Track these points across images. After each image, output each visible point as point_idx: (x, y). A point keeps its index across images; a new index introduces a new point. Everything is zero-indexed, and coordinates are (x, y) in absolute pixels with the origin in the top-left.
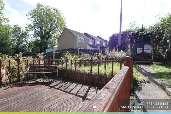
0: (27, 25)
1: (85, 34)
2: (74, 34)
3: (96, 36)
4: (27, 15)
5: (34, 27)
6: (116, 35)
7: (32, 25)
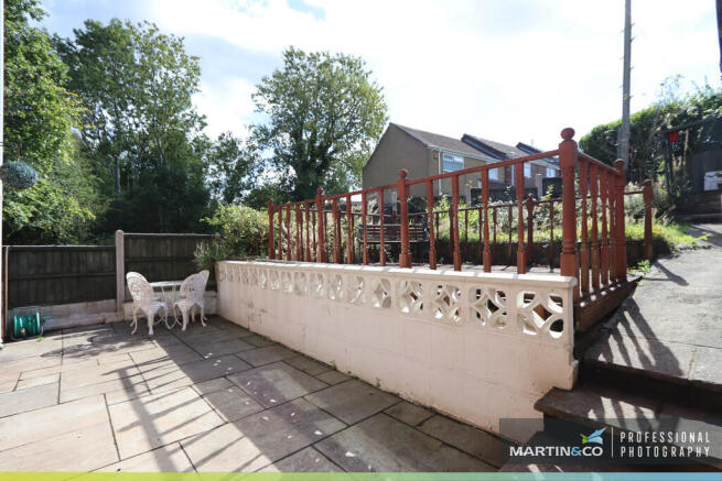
0: (253, 129)
1: (466, 138)
2: (426, 146)
3: (514, 145)
4: (253, 96)
5: (275, 132)
6: (606, 129)
7: (270, 128)
